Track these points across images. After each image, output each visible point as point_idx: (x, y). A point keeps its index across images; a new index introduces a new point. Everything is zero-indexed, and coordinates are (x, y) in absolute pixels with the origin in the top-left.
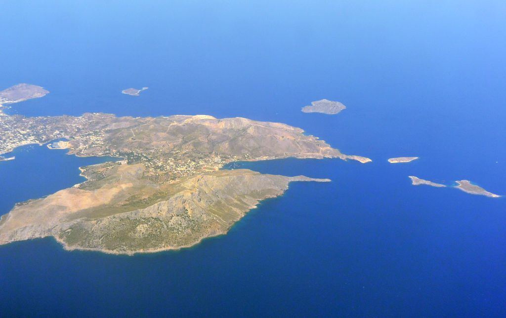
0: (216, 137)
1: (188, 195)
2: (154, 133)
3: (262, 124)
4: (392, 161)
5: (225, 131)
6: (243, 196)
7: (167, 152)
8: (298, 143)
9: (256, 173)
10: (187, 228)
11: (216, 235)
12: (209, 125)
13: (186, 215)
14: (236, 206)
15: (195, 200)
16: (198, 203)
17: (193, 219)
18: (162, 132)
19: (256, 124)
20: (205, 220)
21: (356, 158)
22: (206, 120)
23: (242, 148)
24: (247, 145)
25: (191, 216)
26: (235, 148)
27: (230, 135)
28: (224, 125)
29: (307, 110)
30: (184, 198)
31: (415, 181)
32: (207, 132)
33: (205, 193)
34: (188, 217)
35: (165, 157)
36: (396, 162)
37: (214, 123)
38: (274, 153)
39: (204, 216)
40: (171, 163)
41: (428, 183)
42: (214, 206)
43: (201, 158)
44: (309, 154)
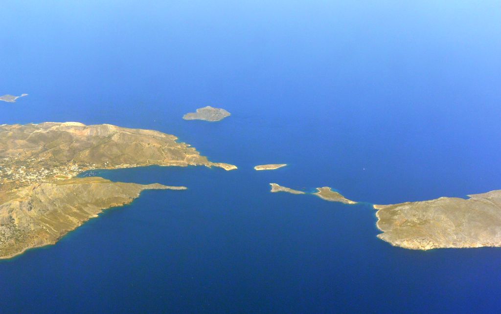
0: (79, 144)
1: (16, 203)
2: (12, 140)
3: (128, 131)
4: (258, 168)
5: (89, 138)
6: (86, 205)
7: (22, 160)
8: (163, 150)
9: (105, 180)
10: (11, 238)
11: (43, 245)
12: (74, 132)
13: (11, 224)
14: (75, 215)
15: (24, 209)
16: (27, 211)
17: (19, 229)
18: (21, 139)
19: (124, 131)
20: (32, 229)
21: (222, 165)
22: (72, 127)
23: (103, 155)
24: (109, 153)
25: (17, 225)
26: (95, 156)
27: (94, 143)
28: (89, 132)
29: (189, 117)
30: (12, 207)
31: (275, 188)
32: (70, 138)
33: (41, 201)
34: (14, 226)
35: (18, 165)
36: (262, 169)
37: (79, 130)
38: (136, 161)
39: (32, 225)
40: (22, 172)
41: (286, 190)
42: (47, 215)
43: (57, 166)
44: (173, 161)
